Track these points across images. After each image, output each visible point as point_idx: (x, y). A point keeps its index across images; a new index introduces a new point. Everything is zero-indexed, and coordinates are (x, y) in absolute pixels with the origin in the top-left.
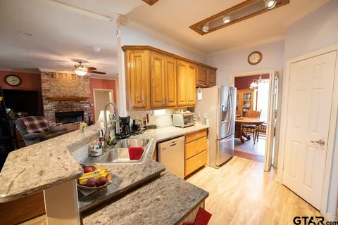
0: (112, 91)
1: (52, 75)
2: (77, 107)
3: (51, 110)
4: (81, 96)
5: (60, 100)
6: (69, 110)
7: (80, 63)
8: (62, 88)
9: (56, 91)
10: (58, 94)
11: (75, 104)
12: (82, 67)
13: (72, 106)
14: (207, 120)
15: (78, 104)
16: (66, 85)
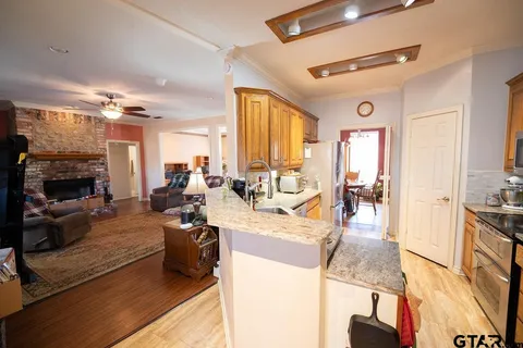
0: (138, 144)
1: (38, 114)
2: (83, 171)
3: (37, 177)
4: (90, 152)
5: (51, 158)
6: (69, 176)
7: (111, 98)
8: (56, 138)
9: (44, 142)
10: (49, 148)
11: (79, 166)
12: (115, 104)
13: (74, 169)
14: (319, 183)
15: (85, 166)
16: (63, 133)
